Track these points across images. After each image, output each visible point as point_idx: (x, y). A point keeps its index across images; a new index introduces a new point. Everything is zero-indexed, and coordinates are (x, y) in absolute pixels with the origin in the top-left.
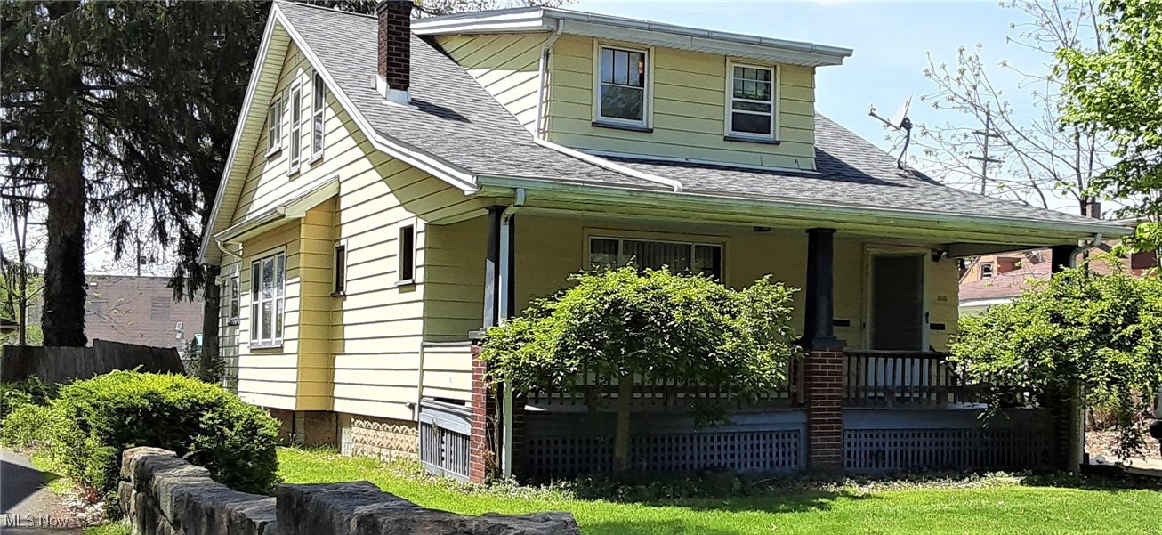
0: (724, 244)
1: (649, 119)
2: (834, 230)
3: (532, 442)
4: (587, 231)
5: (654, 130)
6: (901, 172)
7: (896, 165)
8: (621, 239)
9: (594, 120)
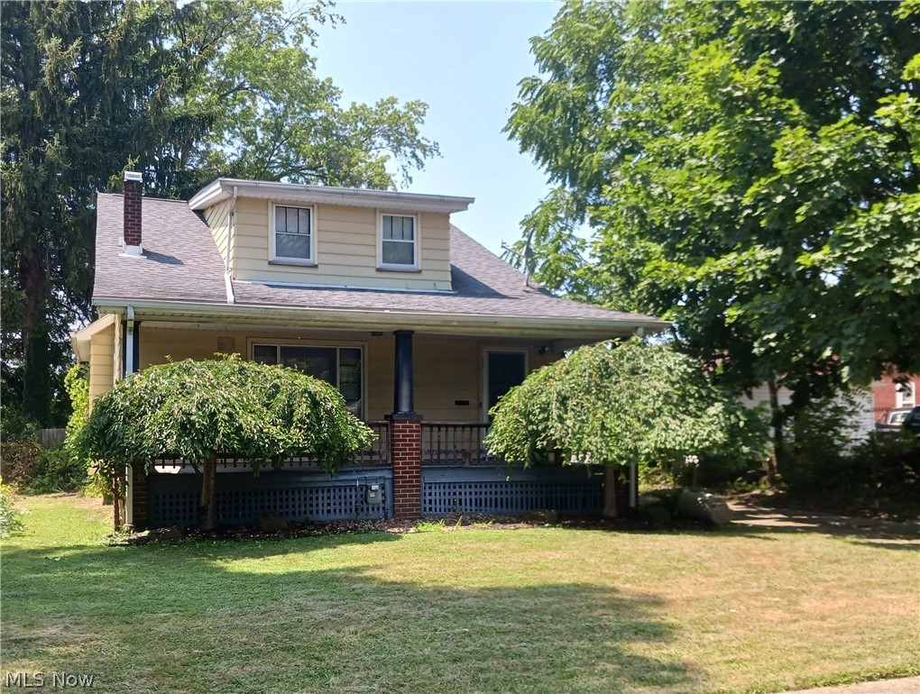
0: (363, 346)
1: (314, 258)
2: (413, 332)
3: (157, 497)
4: (249, 340)
5: (319, 266)
6: (528, 289)
7: (525, 284)
8: (279, 344)
9: (270, 260)
